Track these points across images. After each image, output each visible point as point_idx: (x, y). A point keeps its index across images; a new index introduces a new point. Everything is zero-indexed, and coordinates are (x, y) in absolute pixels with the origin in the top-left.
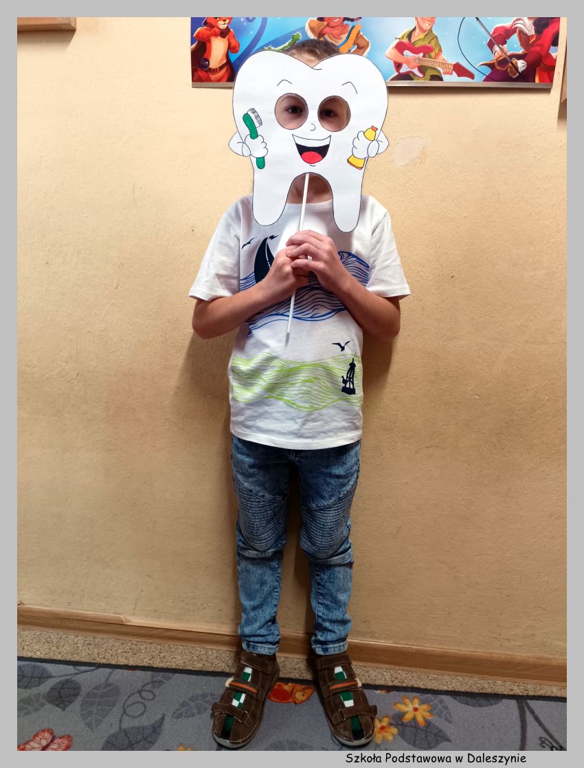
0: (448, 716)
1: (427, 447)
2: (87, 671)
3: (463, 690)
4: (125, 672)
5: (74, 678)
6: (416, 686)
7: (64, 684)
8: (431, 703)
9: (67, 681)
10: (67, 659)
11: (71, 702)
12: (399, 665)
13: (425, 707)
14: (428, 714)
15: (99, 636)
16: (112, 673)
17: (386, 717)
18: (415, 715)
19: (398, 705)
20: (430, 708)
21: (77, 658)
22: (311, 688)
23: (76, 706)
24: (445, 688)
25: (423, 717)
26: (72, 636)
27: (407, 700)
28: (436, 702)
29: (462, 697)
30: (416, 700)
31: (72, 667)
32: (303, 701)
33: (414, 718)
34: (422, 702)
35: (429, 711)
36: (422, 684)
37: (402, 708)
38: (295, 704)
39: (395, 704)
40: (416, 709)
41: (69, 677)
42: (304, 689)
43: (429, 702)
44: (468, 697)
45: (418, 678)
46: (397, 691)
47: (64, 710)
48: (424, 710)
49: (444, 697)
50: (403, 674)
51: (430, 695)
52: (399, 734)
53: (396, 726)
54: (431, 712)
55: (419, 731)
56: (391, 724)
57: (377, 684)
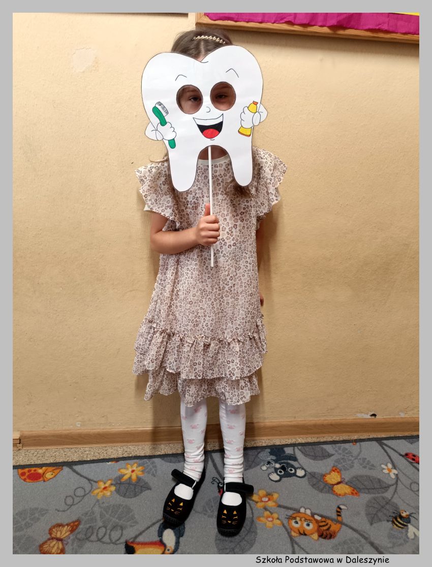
0: (155, 472)
1: (131, 291)
6: (138, 455)
8: (145, 465)
12: (130, 442)
13: (140, 468)
14: (141, 473)
17: (110, 480)
18: (131, 475)
19: (122, 470)
20: (144, 468)
22: (59, 468)
24: (159, 453)
25: (137, 476)
27: (129, 466)
28: (149, 464)
29: (168, 458)
30: (136, 465)
32: (51, 479)
33: (130, 478)
34: (139, 465)
35: (142, 471)
37: (124, 471)
38: (44, 481)
39: (119, 470)
40: (133, 471)
42: (54, 470)
43: (144, 464)
45: (142, 449)
46: (123, 460)
48: (139, 471)
49: (156, 460)
50: (132, 448)
51: (146, 460)
52: (116, 490)
53: (115, 485)
54: (143, 471)
55: (131, 486)
56: (112, 484)
57: (111, 457)
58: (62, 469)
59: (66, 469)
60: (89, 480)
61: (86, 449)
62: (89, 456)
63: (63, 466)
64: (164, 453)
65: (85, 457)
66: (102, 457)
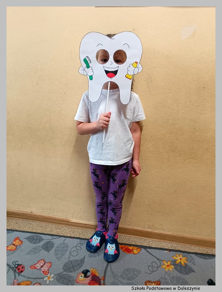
0: (194, 262)
2: (56, 238)
3: (199, 252)
4: (70, 239)
5: (52, 241)
6: (181, 250)
7: (48, 243)
8: (187, 257)
9: (49, 241)
10: (49, 234)
11: (51, 249)
12: (174, 241)
13: (184, 258)
14: (186, 261)
15: (60, 225)
16: (65, 239)
17: (169, 261)
18: (180, 261)
21: (52, 233)
23: (53, 251)
24: (192, 251)
25: (184, 262)
26: (50, 225)
27: (177, 255)
28: (189, 256)
29: (199, 255)
30: (181, 255)
31: (51, 236)
32: (137, 253)
33: (180, 262)
34: (183, 256)
36: (183, 249)
37: (176, 258)
38: (134, 254)
39: (173, 256)
40: (181, 259)
41: (50, 240)
42: (137, 249)
44: (202, 255)
45: (182, 247)
46: (173, 251)
47: (48, 252)
48: (184, 260)
49: (192, 255)
50: (176, 245)
51: (186, 254)
52: (174, 268)
53: (173, 265)
54: (187, 260)
55: (182, 267)
56: (171, 264)
57: (165, 248)
58: (141, 249)
59: (143, 250)
60: (158, 259)
61: (150, 240)
62: (153, 245)
63: (141, 248)
64: (195, 252)
65: (151, 245)
66: (160, 247)
